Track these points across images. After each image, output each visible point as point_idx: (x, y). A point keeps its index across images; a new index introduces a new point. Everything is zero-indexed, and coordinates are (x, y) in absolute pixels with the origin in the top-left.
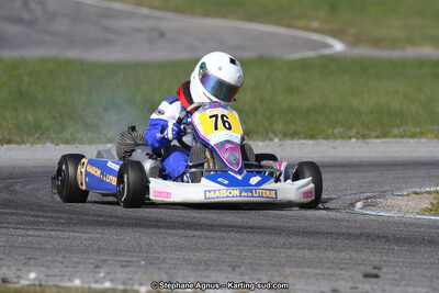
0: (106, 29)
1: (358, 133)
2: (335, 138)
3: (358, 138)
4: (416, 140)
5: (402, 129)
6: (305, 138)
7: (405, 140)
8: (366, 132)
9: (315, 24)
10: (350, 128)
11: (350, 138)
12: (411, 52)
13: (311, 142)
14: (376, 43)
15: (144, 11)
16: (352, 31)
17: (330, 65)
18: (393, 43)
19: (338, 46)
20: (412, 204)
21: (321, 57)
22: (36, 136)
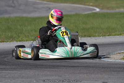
0: (35, 8)
1: (102, 35)
2: (96, 37)
3: (103, 36)
4: (119, 36)
5: (115, 33)
6: (87, 37)
7: (116, 36)
8: (105, 34)
9: (91, 4)
10: (100, 33)
11: (101, 36)
12: (117, 10)
13: (89, 38)
14: (108, 8)
15: (45, 2)
16: (101, 5)
17: (95, 15)
18: (113, 8)
19: (98, 10)
20: (118, 57)
21: (93, 13)
22: (11, 40)
